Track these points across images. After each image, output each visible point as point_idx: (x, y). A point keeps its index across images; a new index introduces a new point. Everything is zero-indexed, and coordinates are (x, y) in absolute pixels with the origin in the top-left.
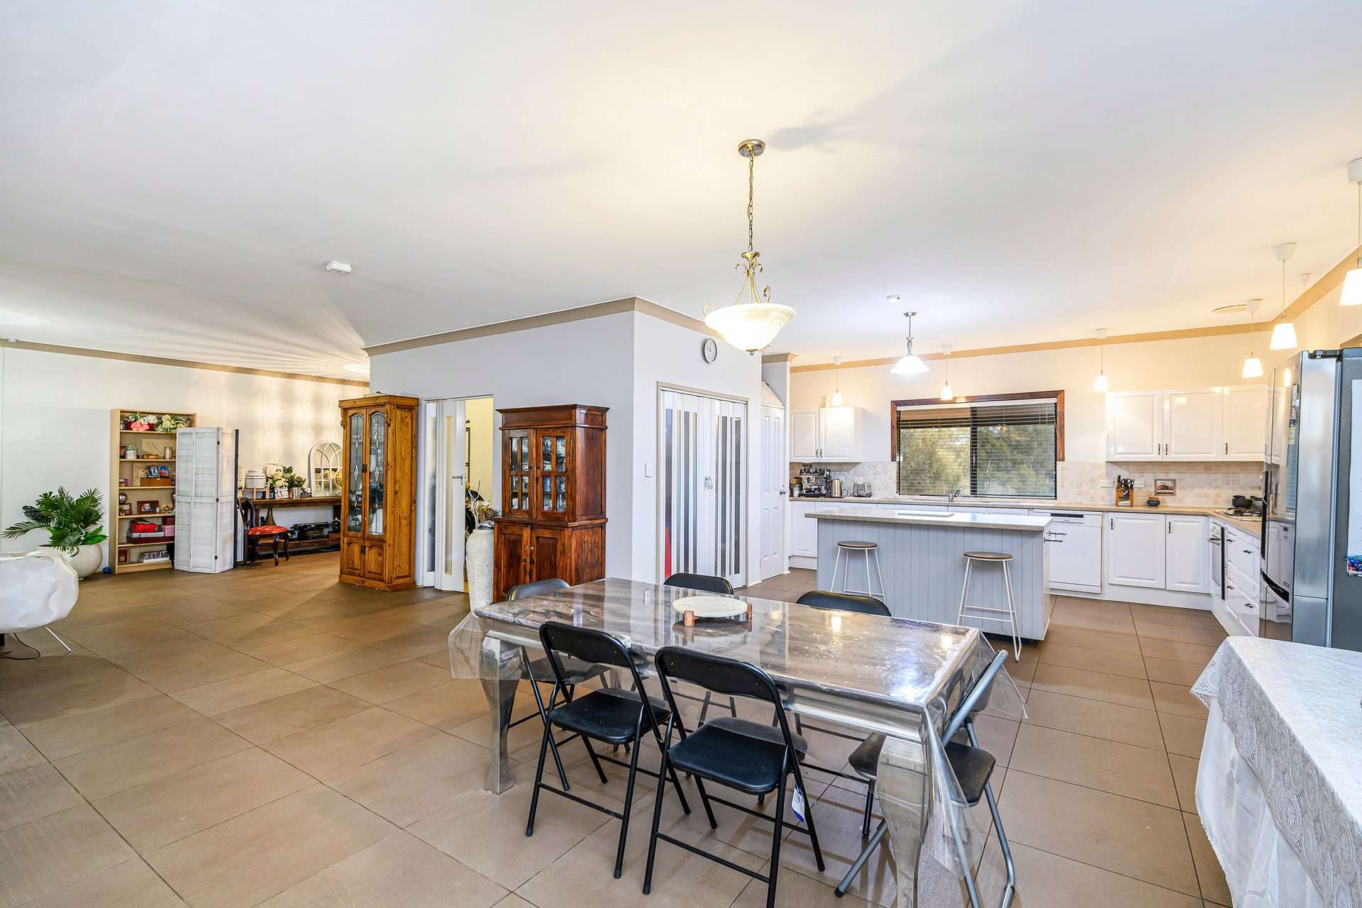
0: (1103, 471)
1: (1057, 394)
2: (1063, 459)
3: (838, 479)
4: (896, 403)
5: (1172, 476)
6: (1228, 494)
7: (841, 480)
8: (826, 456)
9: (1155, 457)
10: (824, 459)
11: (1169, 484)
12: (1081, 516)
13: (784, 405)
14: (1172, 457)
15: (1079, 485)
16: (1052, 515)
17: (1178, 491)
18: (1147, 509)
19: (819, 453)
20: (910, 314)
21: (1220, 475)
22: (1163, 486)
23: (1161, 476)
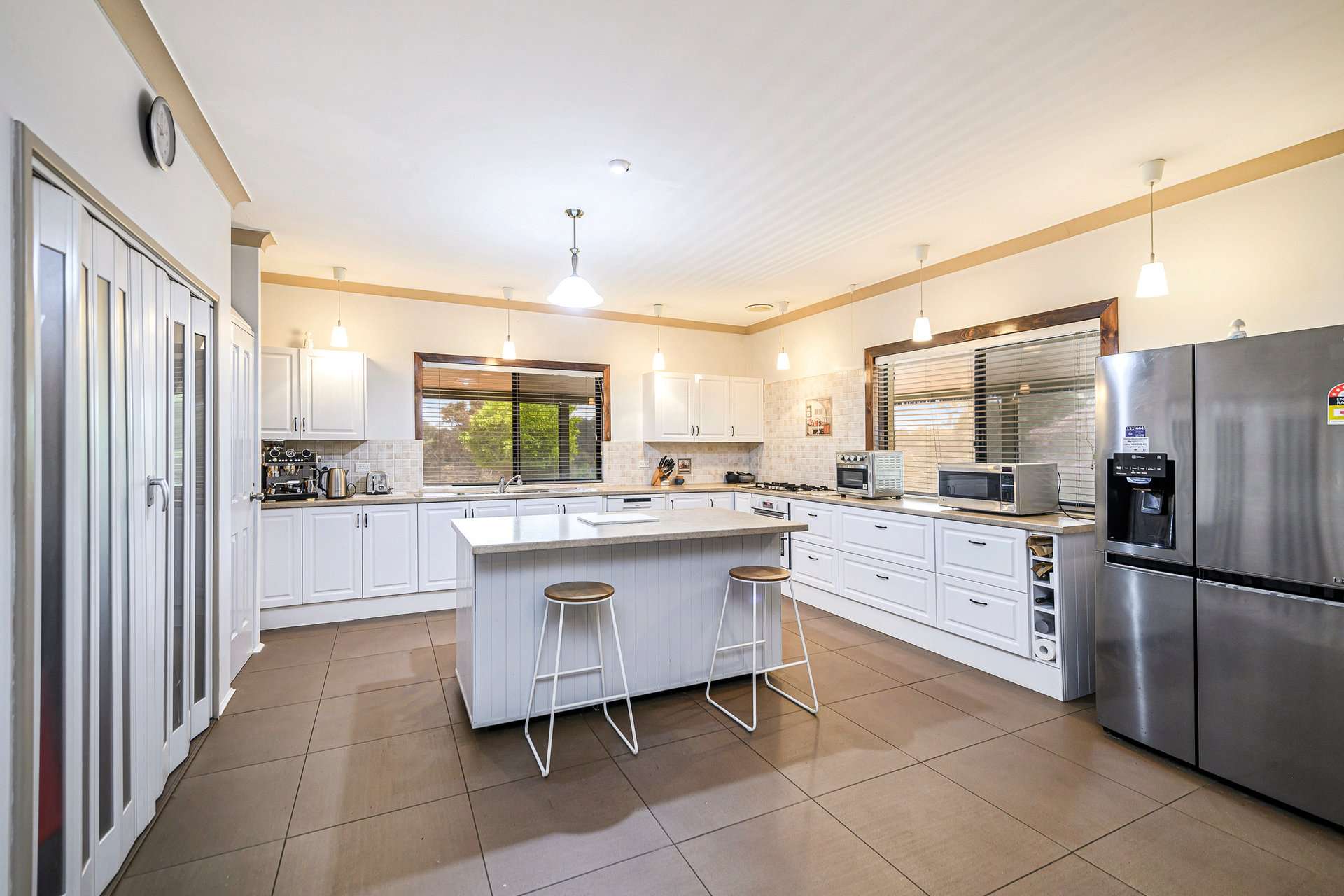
0: (641, 451)
1: (603, 368)
2: (609, 439)
3: (341, 468)
4: (421, 357)
5: (689, 456)
6: (723, 471)
7: (346, 469)
8: (313, 430)
9: (689, 438)
10: (309, 435)
11: (687, 463)
12: (649, 500)
13: (255, 329)
14: (701, 439)
15: (623, 466)
16: (626, 501)
17: (693, 470)
18: (673, 489)
19: (299, 424)
20: (575, 213)
21: (717, 454)
22: (683, 465)
23: (682, 456)
